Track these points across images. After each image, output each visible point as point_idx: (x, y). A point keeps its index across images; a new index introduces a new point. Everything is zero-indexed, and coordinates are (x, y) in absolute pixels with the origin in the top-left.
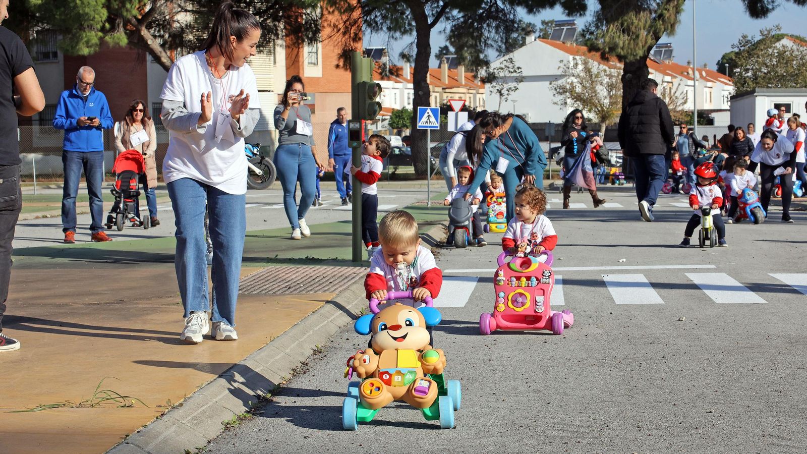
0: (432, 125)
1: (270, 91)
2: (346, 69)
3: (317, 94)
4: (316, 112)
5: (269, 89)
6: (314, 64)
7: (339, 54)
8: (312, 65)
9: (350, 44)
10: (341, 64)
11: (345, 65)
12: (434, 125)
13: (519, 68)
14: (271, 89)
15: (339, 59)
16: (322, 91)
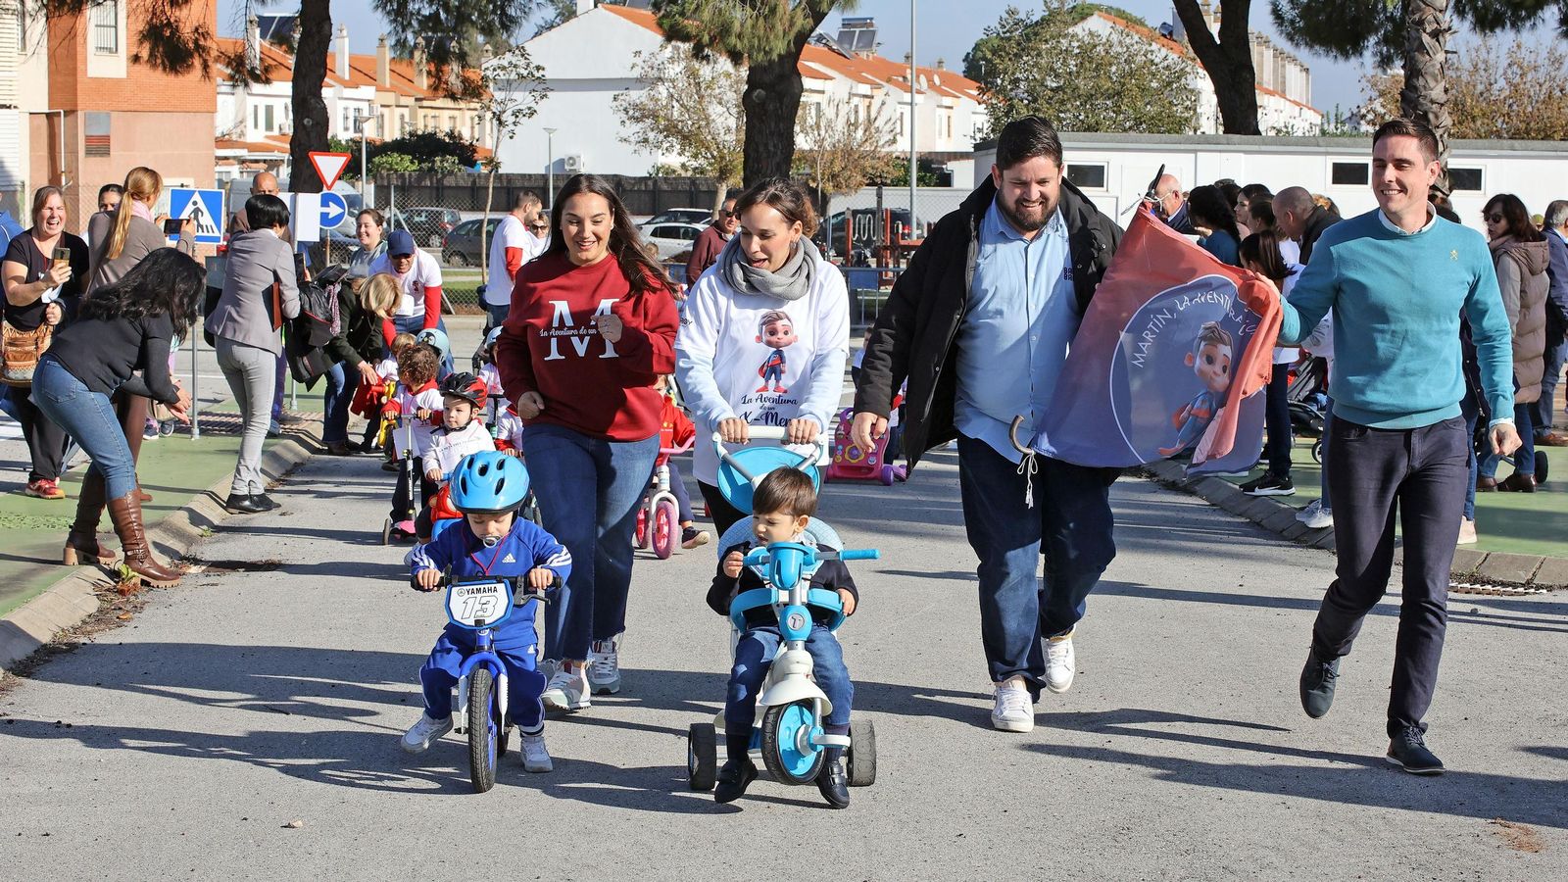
0: (206, 234)
1: (9, 107)
2: (154, 66)
3: (114, 115)
4: (111, 153)
5: (8, 103)
6: (110, 50)
7: (141, 32)
8: (106, 53)
9: (163, 12)
10: (145, 54)
11: (152, 55)
12: (211, 234)
13: (538, 68)
14: (14, 103)
15: (141, 42)
16: (125, 107)
